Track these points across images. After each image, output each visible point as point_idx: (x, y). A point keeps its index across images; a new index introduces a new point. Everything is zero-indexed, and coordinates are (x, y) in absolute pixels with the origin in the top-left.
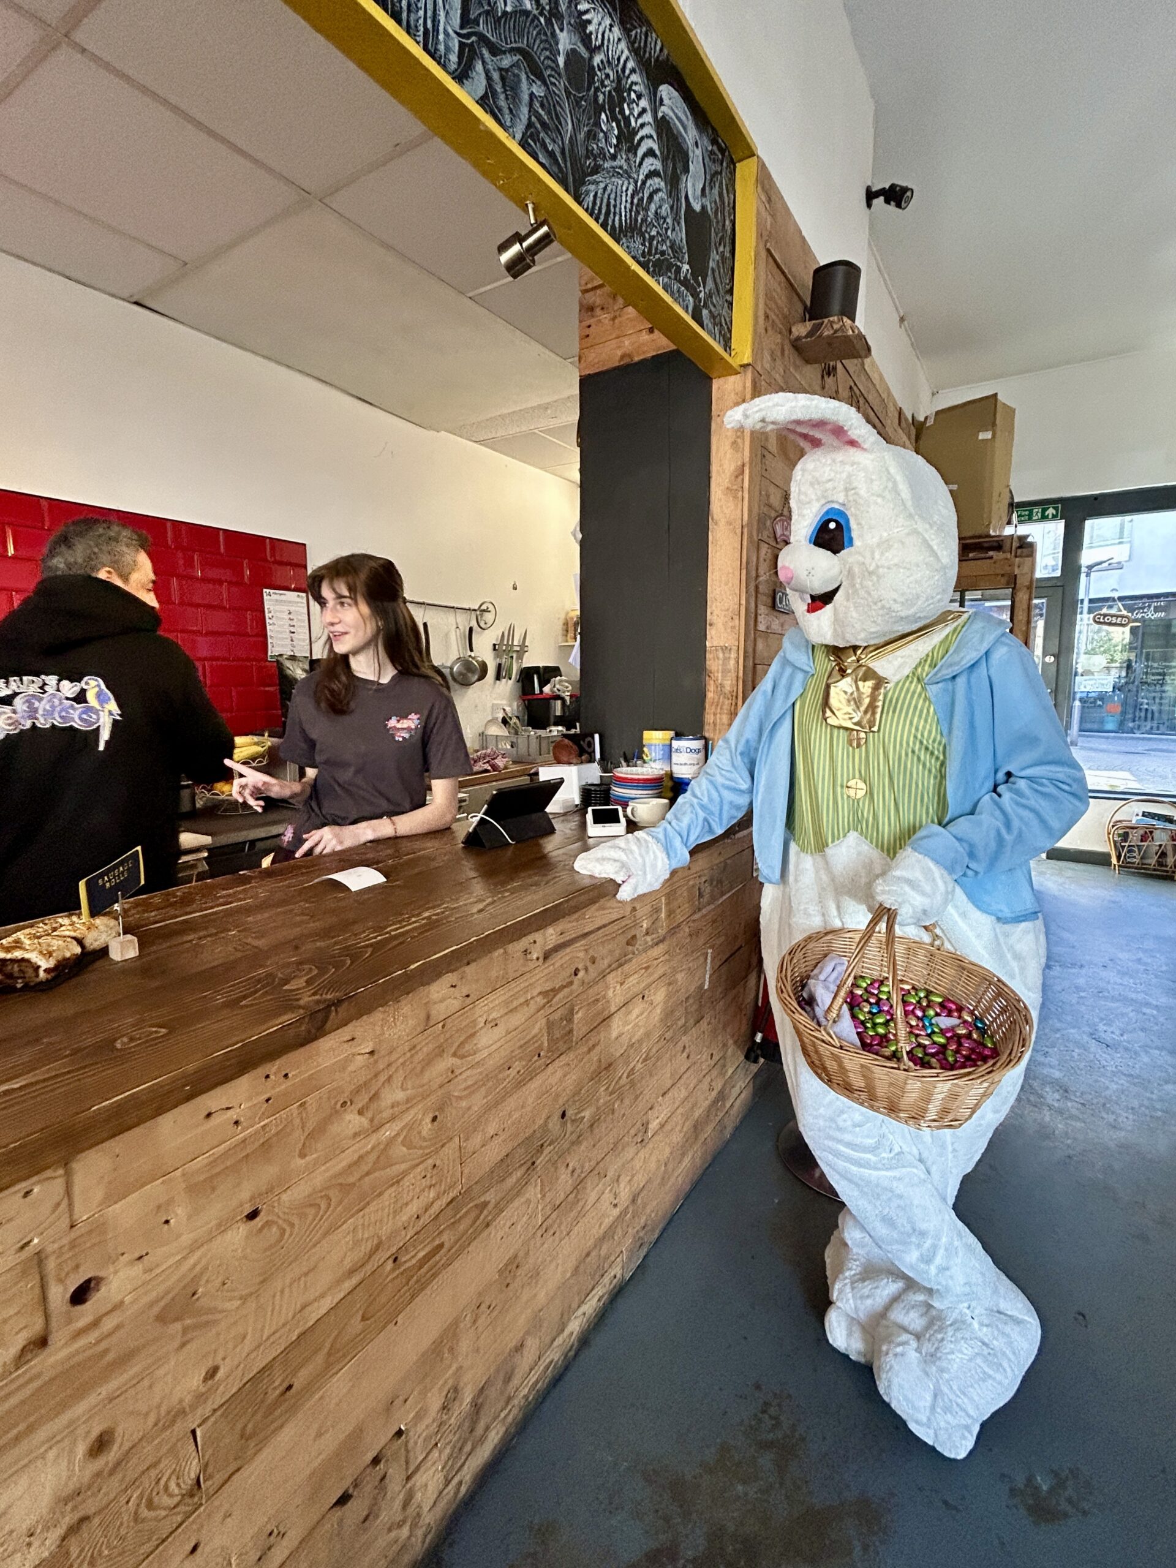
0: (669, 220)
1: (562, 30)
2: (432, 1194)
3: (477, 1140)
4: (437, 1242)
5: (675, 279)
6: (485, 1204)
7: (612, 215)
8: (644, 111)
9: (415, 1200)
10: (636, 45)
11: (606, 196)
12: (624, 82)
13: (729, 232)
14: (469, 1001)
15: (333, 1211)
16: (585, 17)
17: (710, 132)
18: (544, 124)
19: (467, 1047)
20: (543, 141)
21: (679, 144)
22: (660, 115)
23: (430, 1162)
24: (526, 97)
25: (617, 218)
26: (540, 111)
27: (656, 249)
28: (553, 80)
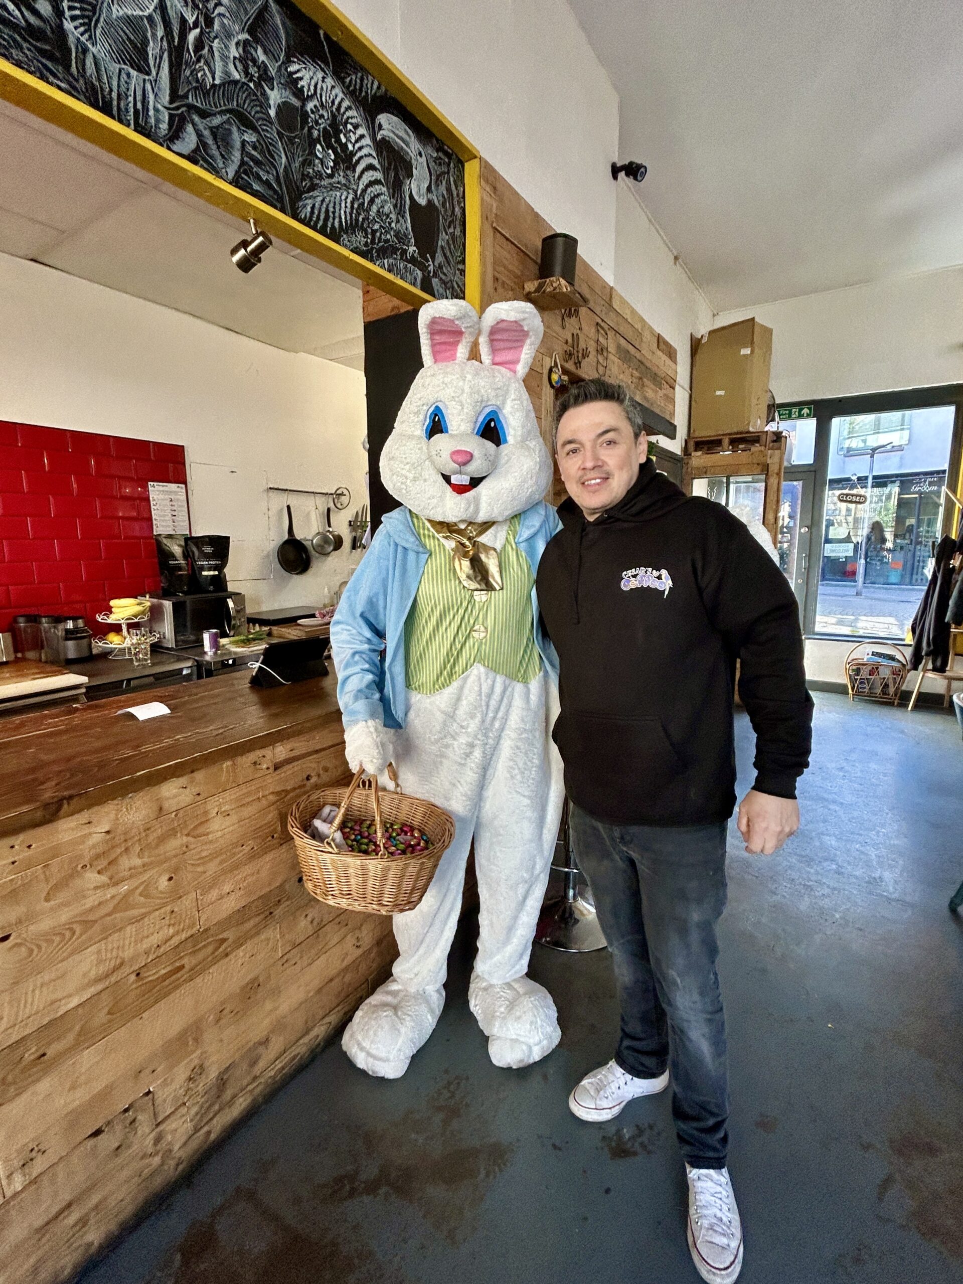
0: (393, 216)
1: (272, 89)
2: (171, 931)
3: (214, 894)
4: (178, 964)
5: (402, 259)
6: (224, 940)
7: (331, 219)
8: (362, 137)
9: (156, 934)
10: (352, 88)
11: (324, 206)
12: (339, 118)
13: (459, 215)
14: (198, 798)
15: (78, 939)
16: (295, 76)
17: (435, 142)
18: (258, 163)
19: (201, 830)
20: (257, 174)
21: (402, 157)
22: (379, 137)
23: (169, 908)
24: (238, 145)
25: (337, 220)
26: (253, 152)
27: (380, 239)
28: (265, 127)
